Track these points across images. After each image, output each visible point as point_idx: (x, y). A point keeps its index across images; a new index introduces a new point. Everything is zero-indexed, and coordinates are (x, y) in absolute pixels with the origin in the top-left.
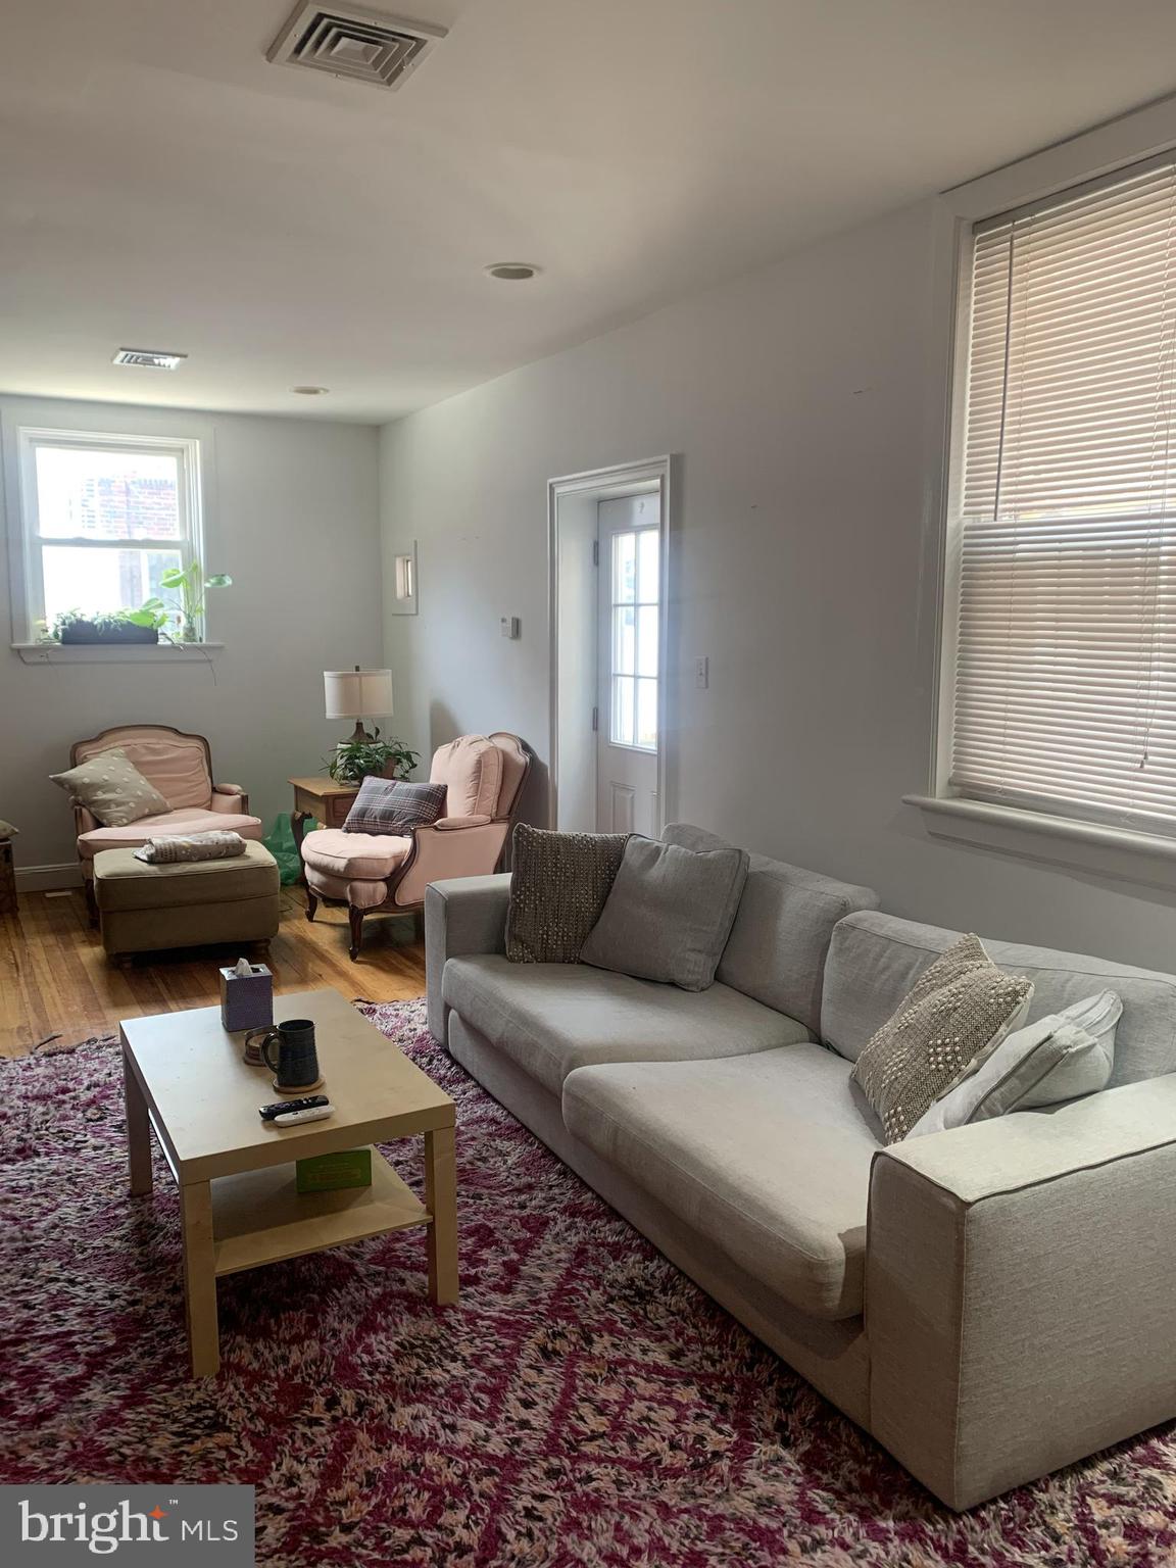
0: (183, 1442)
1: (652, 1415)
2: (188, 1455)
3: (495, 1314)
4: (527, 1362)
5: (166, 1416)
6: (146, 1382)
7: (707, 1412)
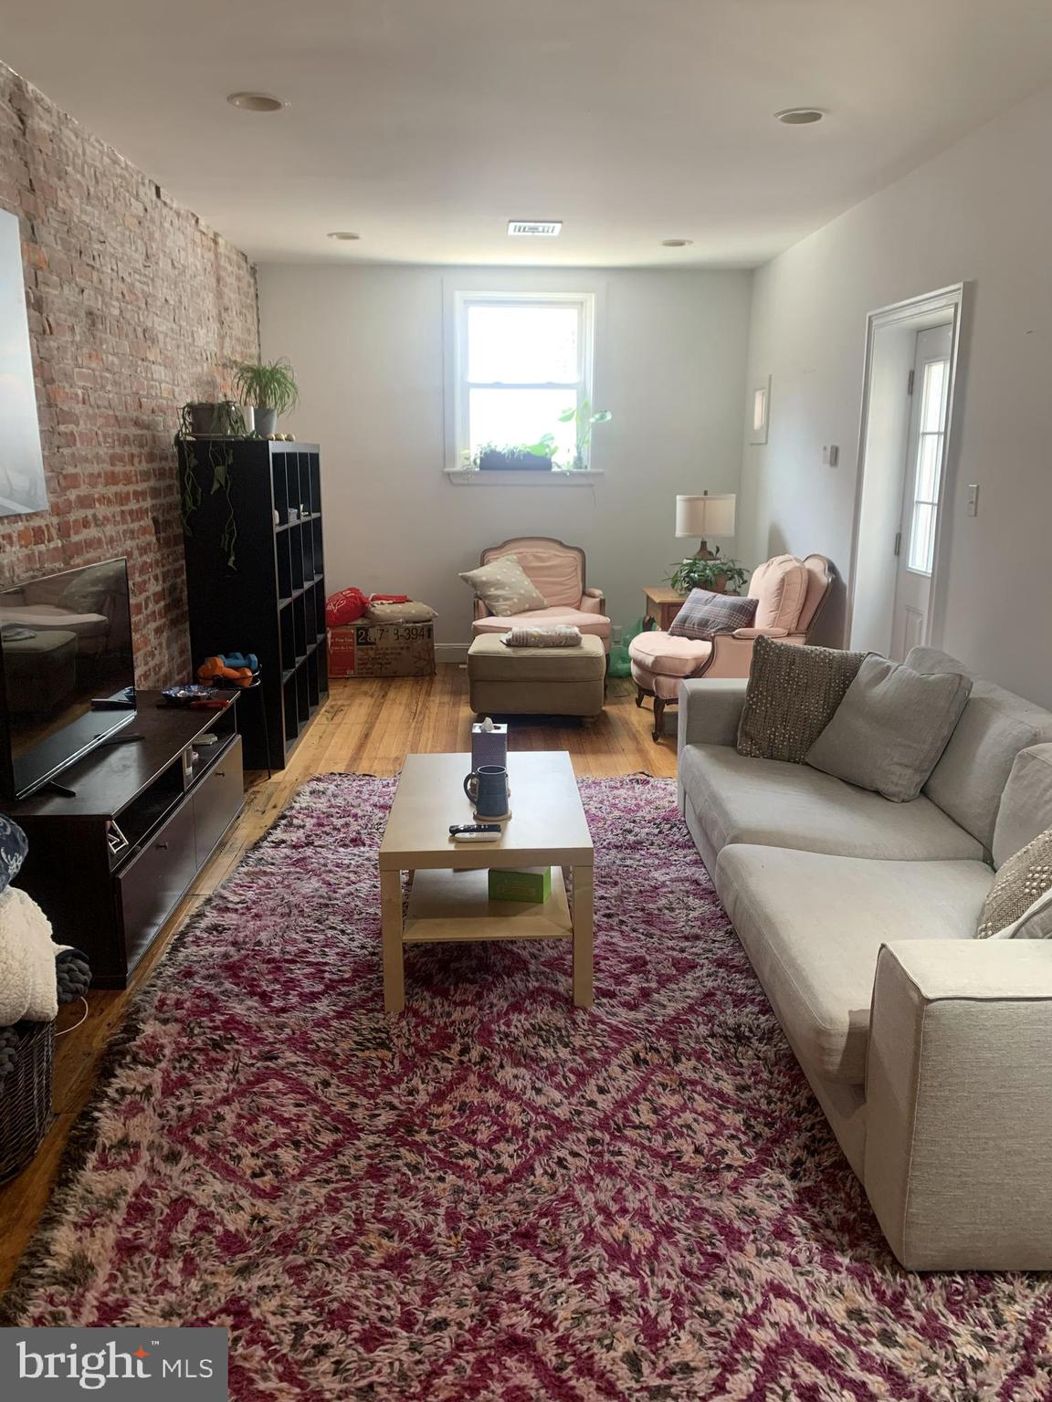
0: (358, 1049)
1: (695, 1125)
2: (358, 1057)
3: (614, 1022)
4: (619, 1062)
5: (356, 1030)
6: (355, 1006)
7: (741, 1136)
